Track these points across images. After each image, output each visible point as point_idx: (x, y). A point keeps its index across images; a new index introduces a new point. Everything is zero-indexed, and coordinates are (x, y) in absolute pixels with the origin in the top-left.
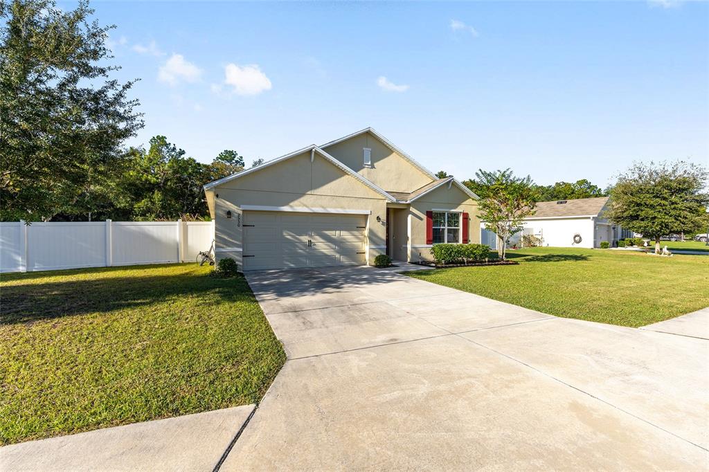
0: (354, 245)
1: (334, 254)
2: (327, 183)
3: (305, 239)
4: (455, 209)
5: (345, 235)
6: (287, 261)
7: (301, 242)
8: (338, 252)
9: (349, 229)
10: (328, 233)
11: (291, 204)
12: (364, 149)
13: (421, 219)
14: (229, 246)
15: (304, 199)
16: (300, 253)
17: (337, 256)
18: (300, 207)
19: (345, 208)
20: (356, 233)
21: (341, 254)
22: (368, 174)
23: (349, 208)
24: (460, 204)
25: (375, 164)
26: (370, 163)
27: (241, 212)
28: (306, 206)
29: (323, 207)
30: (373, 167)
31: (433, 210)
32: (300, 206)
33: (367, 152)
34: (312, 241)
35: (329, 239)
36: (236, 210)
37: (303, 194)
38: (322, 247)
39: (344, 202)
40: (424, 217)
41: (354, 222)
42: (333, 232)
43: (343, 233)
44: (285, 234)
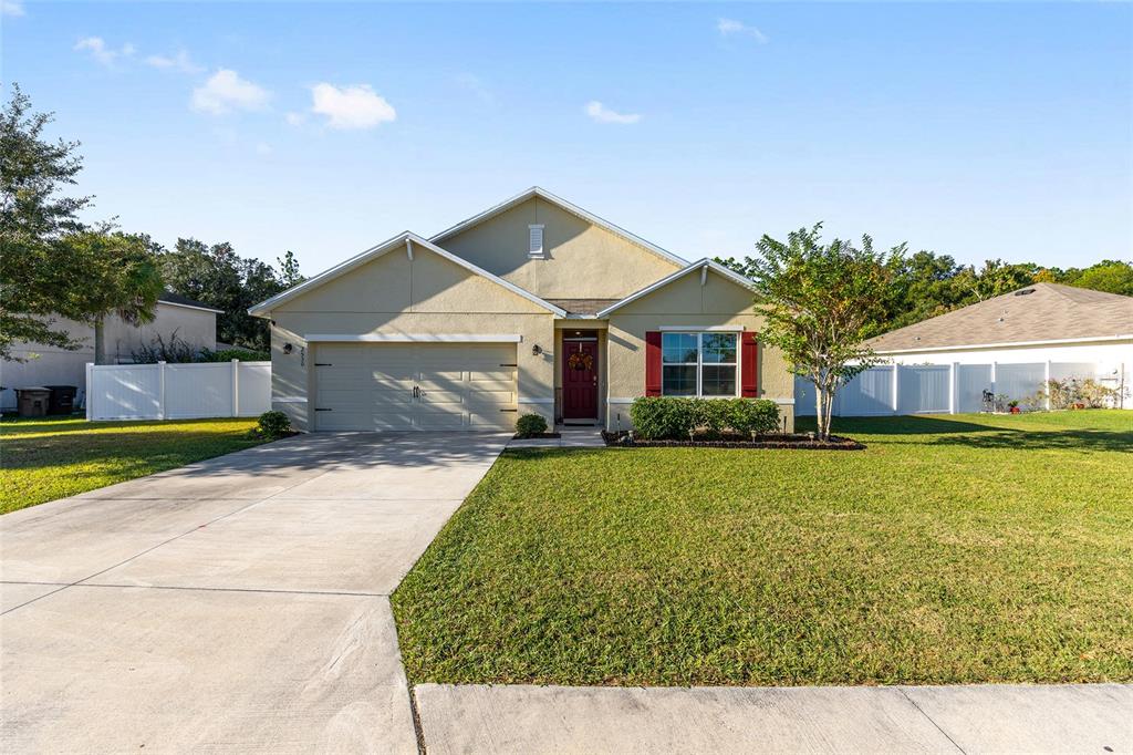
0: (495, 396)
1: (458, 410)
2: (439, 292)
3: (409, 384)
4: (721, 324)
5: (480, 379)
6: (378, 418)
7: (403, 389)
8: (464, 407)
9: (485, 368)
10: (446, 375)
11: (380, 329)
12: (530, 226)
13: (633, 348)
14: (290, 395)
15: (398, 322)
16: (398, 408)
17: (465, 413)
18: (394, 335)
19: (470, 333)
20: (499, 375)
21: (472, 410)
22: (538, 269)
23: (478, 333)
24: (734, 315)
25: (553, 252)
26: (541, 251)
27: (305, 345)
28: (403, 333)
29: (431, 333)
30: (547, 256)
31: (661, 328)
32: (391, 332)
33: (536, 230)
34: (421, 388)
35: (447, 386)
36: (300, 342)
37: (397, 314)
38: (438, 398)
39: (470, 322)
40: (641, 344)
41: (494, 356)
42: (458, 374)
43: (474, 375)
44: (376, 376)
